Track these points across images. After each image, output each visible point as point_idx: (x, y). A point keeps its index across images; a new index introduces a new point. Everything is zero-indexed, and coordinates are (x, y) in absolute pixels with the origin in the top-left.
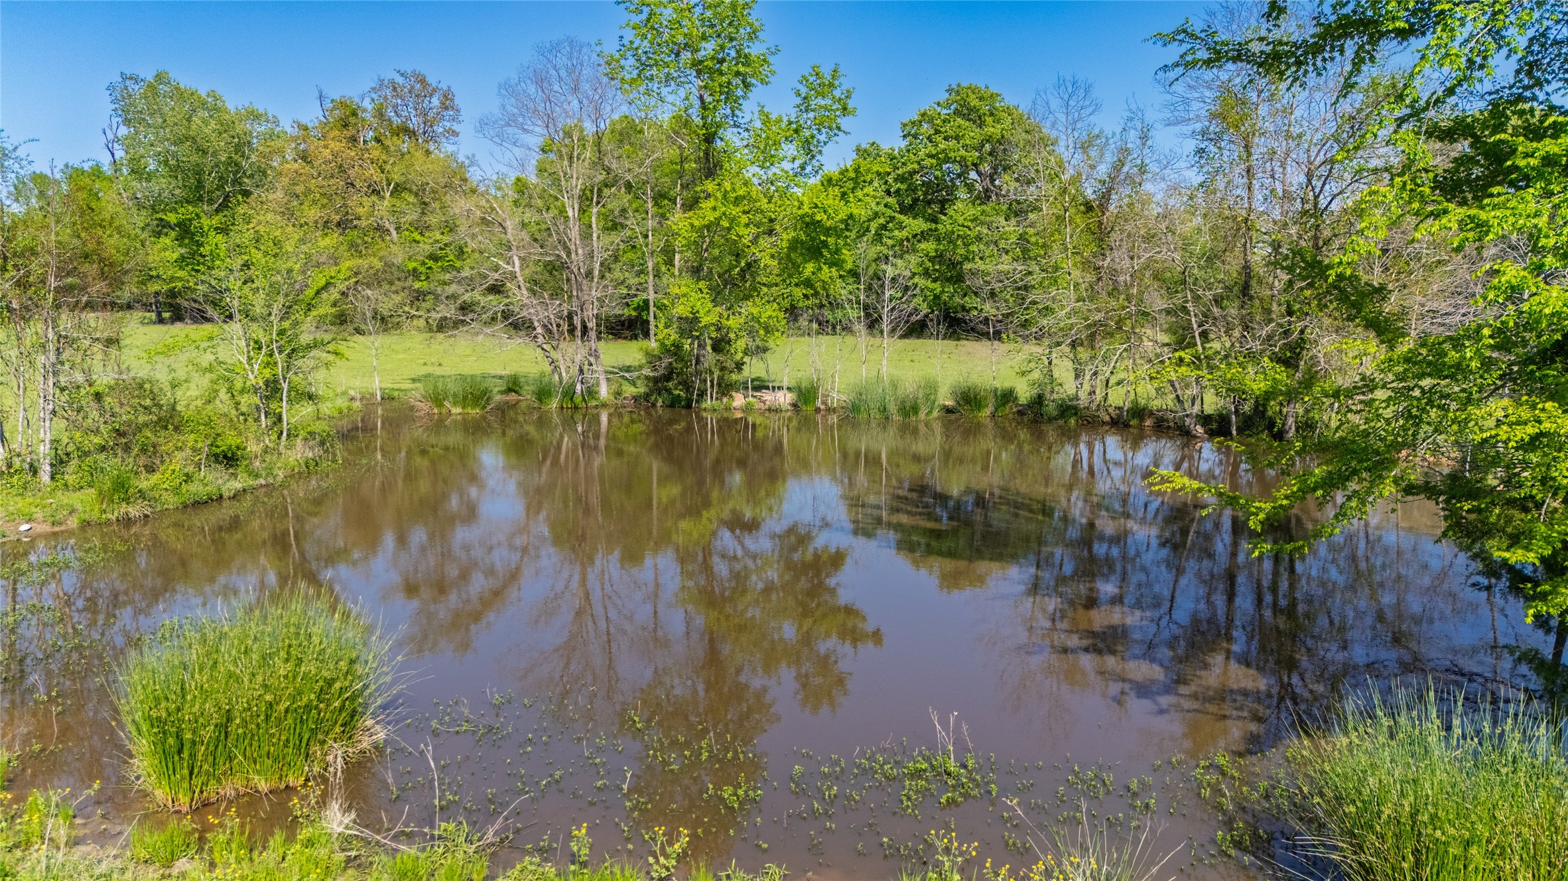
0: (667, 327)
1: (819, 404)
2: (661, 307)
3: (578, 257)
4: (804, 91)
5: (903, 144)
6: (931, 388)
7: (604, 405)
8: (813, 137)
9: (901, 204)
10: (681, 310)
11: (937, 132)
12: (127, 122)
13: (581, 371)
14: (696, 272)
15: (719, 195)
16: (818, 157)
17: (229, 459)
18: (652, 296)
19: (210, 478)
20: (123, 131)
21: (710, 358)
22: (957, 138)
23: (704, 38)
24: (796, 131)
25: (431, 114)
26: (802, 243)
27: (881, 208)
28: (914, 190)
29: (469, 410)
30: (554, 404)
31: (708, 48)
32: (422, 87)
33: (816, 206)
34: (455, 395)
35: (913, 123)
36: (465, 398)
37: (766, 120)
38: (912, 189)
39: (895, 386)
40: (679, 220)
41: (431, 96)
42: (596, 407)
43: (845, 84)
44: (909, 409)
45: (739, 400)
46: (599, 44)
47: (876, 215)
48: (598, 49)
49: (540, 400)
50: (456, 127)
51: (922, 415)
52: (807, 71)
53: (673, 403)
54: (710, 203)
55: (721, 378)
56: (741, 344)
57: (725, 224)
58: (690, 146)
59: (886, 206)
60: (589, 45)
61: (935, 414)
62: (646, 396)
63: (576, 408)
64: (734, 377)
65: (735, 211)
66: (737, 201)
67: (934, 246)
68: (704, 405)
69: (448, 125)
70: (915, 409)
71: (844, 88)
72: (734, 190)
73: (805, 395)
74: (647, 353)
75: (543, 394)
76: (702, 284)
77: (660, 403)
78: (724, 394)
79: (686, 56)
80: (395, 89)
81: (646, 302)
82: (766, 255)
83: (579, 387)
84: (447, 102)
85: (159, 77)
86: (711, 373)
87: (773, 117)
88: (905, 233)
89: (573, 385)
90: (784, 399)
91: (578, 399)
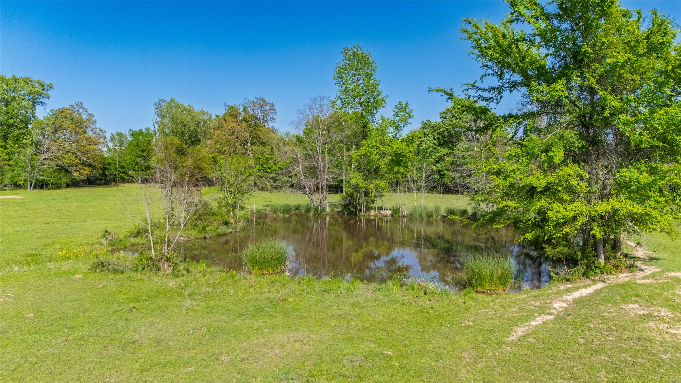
0: (349, 188)
1: (400, 214)
2: (347, 182)
3: (321, 165)
4: (396, 110)
5: (440, 120)
6: (437, 210)
7: (328, 214)
8: (399, 125)
9: (439, 143)
10: (353, 182)
11: (453, 116)
12: (159, 116)
13: (321, 202)
14: (359, 170)
15: (366, 145)
16: (401, 132)
17: (226, 223)
18: (344, 178)
19: (223, 228)
20: (159, 119)
21: (363, 198)
22: (460, 119)
23: (363, 95)
24: (393, 123)
25: (266, 113)
26: (394, 160)
27: (432, 145)
28: (445, 138)
29: (285, 215)
30: (312, 213)
31: (364, 99)
32: (263, 102)
33: (398, 148)
34: (281, 210)
35: (444, 113)
36: (284, 211)
37: (383, 119)
38: (444, 137)
39: (425, 208)
40: (354, 153)
41: (266, 106)
42: (325, 215)
43: (410, 108)
44: (430, 216)
45: (373, 213)
46: (329, 97)
47: (429, 147)
48: (329, 99)
49: (307, 212)
50: (275, 117)
51: (434, 218)
52: (397, 104)
53: (351, 213)
54: (364, 148)
55: (367, 205)
56: (373, 194)
57: (369, 154)
58: (357, 128)
59: (433, 143)
60: (326, 97)
61: (439, 217)
62: (342, 211)
63: (319, 215)
64: (371, 206)
65: (371, 150)
66: (373, 147)
67: (452, 159)
68: (361, 214)
69: (272, 116)
70: (432, 216)
71: (410, 109)
72: (371, 144)
73: (395, 211)
74: (342, 197)
75: (308, 210)
76: (361, 174)
77: (346, 214)
78: (368, 211)
79: (357, 100)
80: (254, 104)
81: (342, 180)
82: (383, 164)
83: (320, 208)
84: (272, 107)
85: (172, 100)
86: (364, 203)
87: (386, 118)
88: (440, 154)
89: (318, 207)
90: (388, 212)
91: (319, 212)
